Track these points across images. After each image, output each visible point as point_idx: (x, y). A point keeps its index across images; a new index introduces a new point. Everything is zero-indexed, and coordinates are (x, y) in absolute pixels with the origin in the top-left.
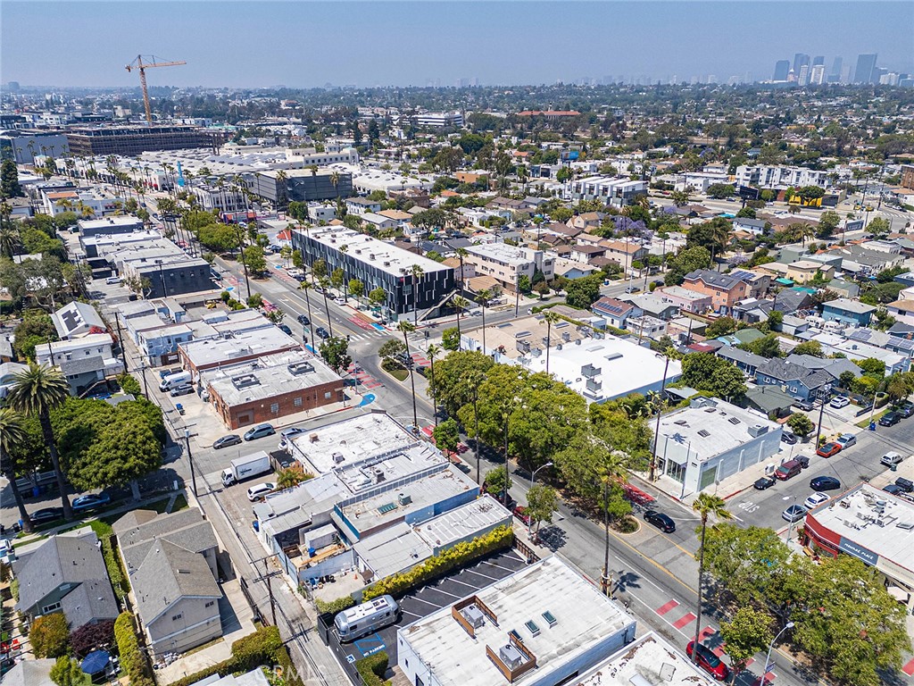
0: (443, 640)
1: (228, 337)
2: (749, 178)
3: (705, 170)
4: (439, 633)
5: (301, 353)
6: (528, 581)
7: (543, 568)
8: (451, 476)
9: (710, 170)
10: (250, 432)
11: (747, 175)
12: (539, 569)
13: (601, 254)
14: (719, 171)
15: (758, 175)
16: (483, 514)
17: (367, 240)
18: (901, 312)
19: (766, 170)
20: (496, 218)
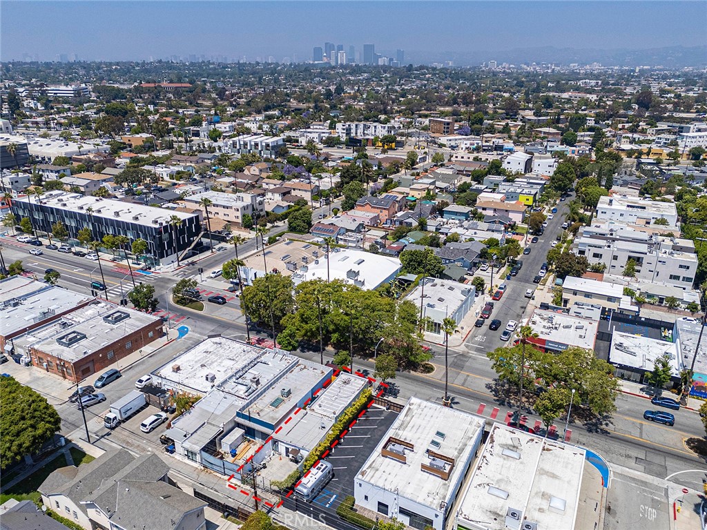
0: (387, 472)
1: (16, 305)
2: (345, 131)
3: (312, 127)
4: (382, 469)
5: (99, 305)
6: (409, 418)
7: (411, 407)
8: (305, 367)
9: (315, 127)
10: (99, 380)
11: (344, 129)
12: (409, 409)
13: (289, 192)
14: (321, 127)
15: (350, 129)
16: (348, 386)
17: (97, 200)
18: (484, 209)
19: (354, 125)
20: (183, 172)
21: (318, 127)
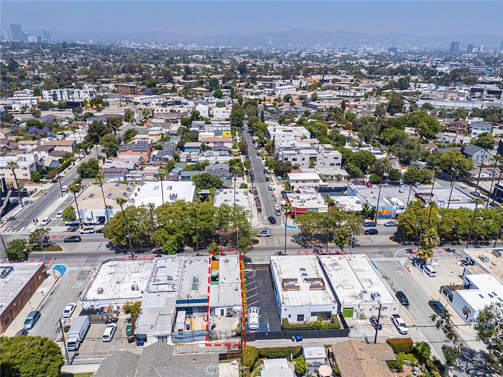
0: (294, 297)
3: (14, 95)
4: (290, 297)
6: (279, 267)
8: (191, 262)
9: (19, 95)
10: (25, 323)
11: (50, 95)
12: (275, 263)
13: (53, 149)
15: (56, 95)
16: (229, 263)
18: (208, 143)
19: (59, 92)
21: (22, 95)
